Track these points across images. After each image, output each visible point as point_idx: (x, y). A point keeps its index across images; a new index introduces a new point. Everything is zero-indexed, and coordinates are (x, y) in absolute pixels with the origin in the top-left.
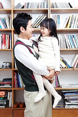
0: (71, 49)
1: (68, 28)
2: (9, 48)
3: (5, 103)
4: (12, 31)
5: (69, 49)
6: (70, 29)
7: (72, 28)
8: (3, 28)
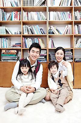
0: (62, 20)
1: (61, 6)
2: (20, 20)
3: (17, 58)
4: (22, 8)
5: (60, 20)
6: (62, 6)
7: (63, 6)
8: (15, 6)
